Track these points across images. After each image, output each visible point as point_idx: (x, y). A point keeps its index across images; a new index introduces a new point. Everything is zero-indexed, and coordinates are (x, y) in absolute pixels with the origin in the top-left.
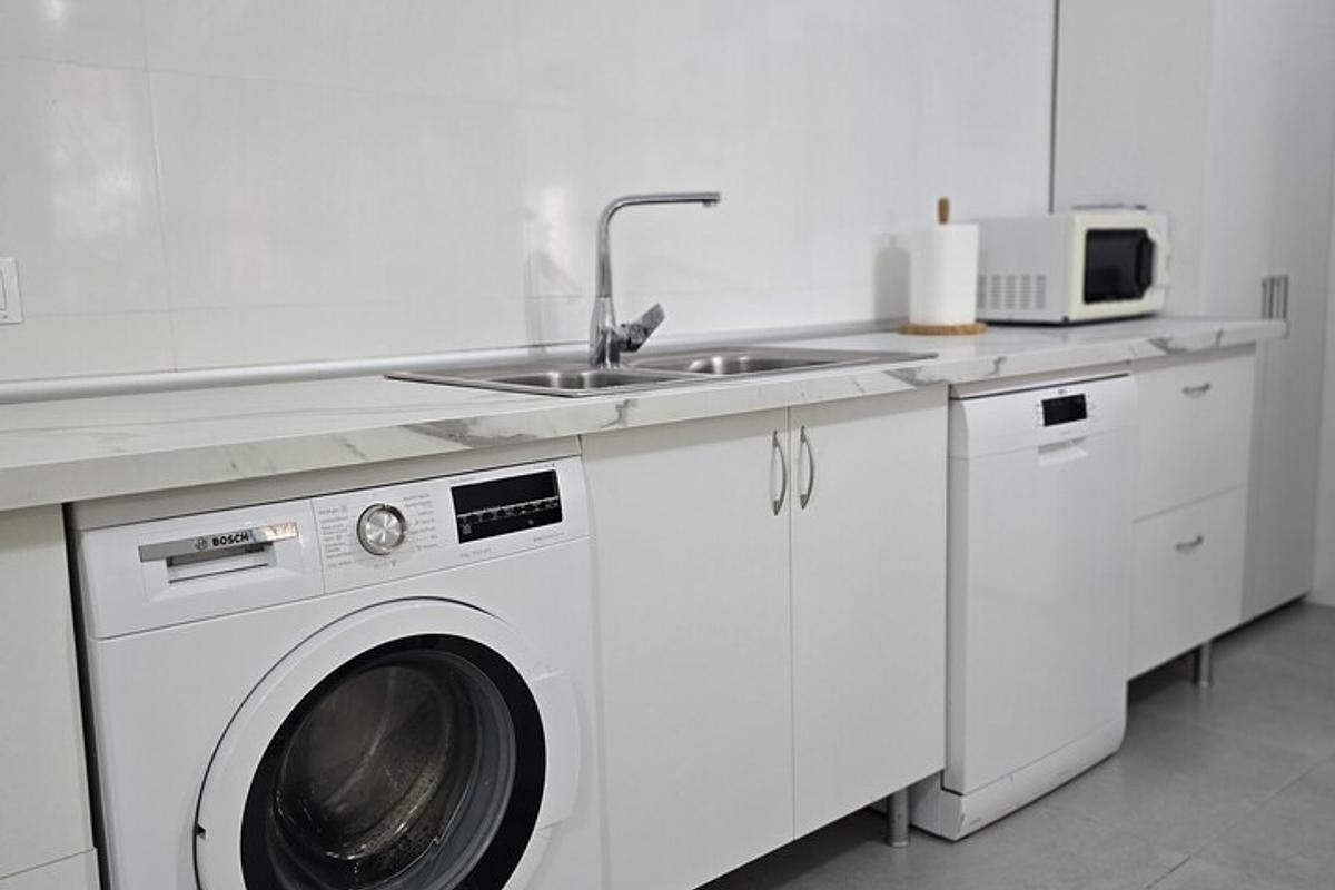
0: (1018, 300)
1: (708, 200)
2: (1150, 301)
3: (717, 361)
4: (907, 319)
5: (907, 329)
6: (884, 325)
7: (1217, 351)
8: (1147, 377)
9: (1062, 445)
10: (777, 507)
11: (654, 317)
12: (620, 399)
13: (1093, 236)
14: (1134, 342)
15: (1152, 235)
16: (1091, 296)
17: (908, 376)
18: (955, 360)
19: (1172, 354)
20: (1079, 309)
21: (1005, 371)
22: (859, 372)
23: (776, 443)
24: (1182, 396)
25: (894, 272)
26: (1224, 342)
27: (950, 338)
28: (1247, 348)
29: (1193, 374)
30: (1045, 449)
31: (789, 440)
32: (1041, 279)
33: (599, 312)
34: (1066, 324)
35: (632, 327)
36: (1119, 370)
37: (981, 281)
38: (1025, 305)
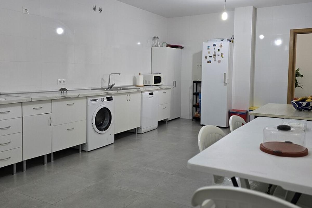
0: (149, 83)
1: (119, 74)
2: (161, 84)
3: (119, 89)
4: (136, 85)
5: (136, 86)
6: (133, 85)
7: (166, 89)
8: (159, 91)
9: (151, 97)
10: (127, 101)
11: (114, 84)
12: (117, 91)
13: (155, 77)
14: (158, 88)
15: (161, 77)
16: (155, 83)
17: (138, 90)
18: (142, 89)
19: (161, 89)
20: (154, 84)
21: (146, 90)
22: (134, 90)
23: (127, 95)
24: (163, 93)
25: (135, 80)
26: (167, 88)
27: (141, 87)
28: (170, 88)
29: (164, 91)
30: (149, 97)
31: (128, 95)
32: (150, 81)
33: (109, 84)
34: (152, 86)
35: (112, 85)
36: (157, 90)
37: (144, 81)
38: (148, 84)
